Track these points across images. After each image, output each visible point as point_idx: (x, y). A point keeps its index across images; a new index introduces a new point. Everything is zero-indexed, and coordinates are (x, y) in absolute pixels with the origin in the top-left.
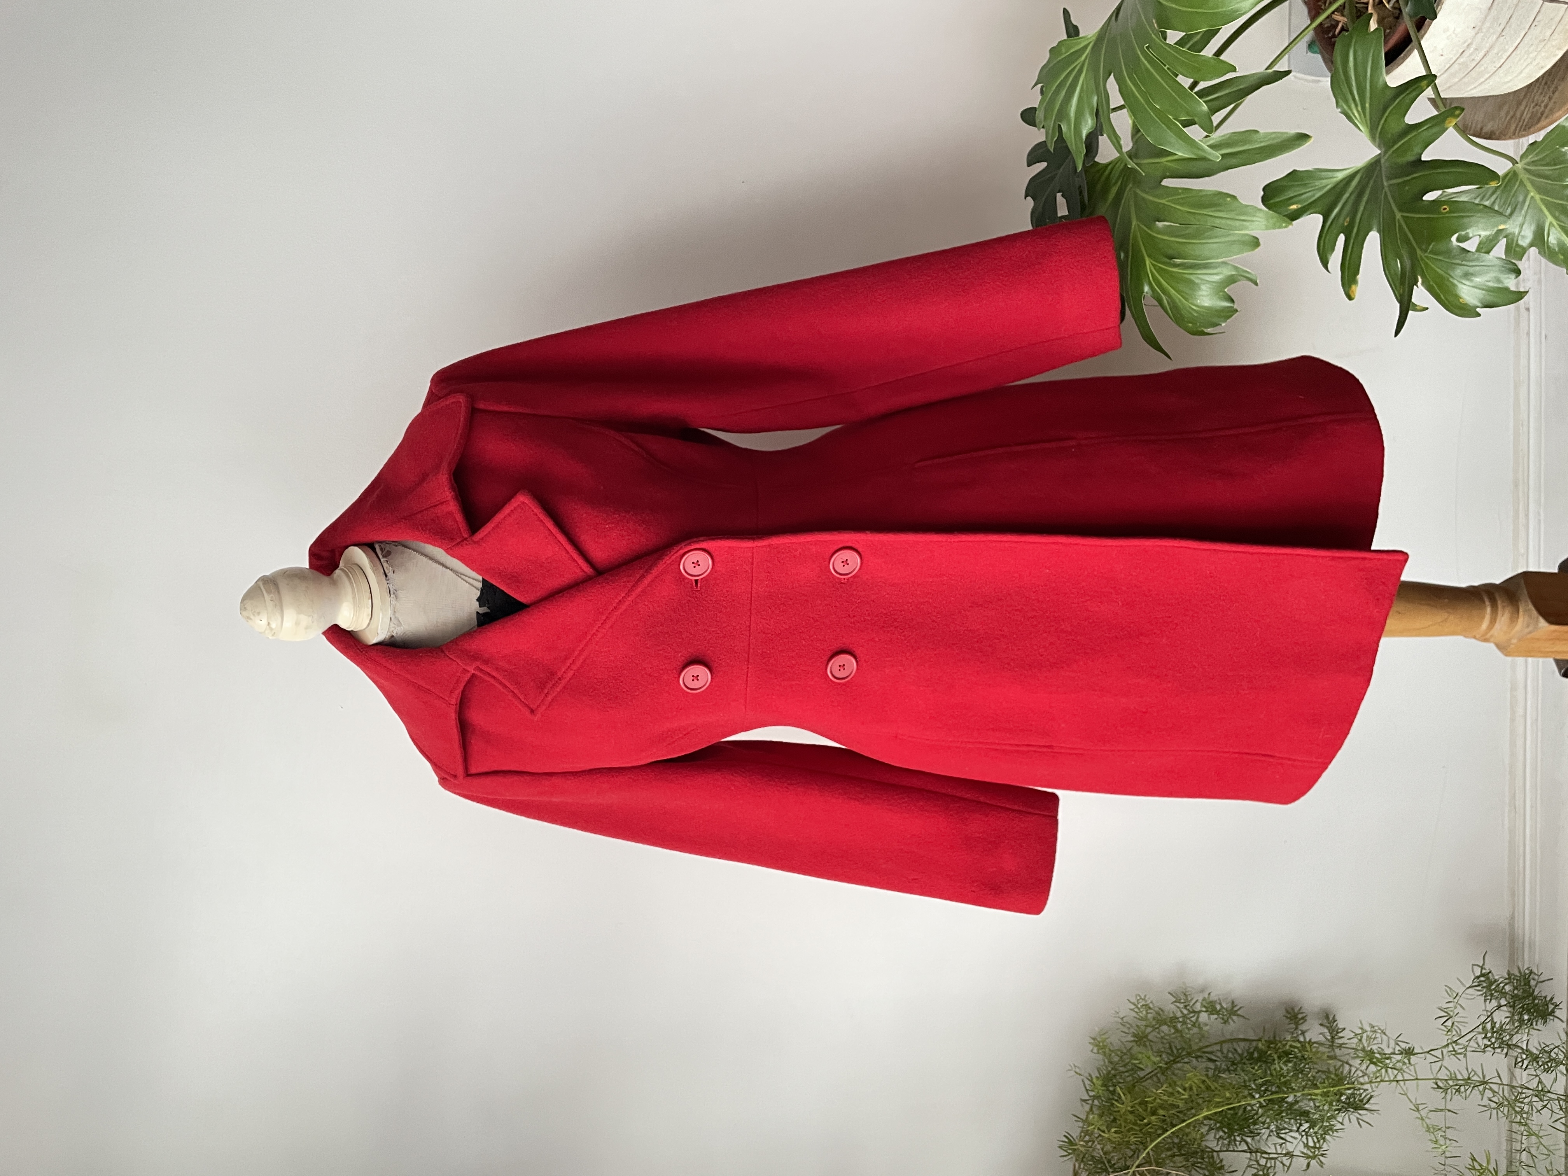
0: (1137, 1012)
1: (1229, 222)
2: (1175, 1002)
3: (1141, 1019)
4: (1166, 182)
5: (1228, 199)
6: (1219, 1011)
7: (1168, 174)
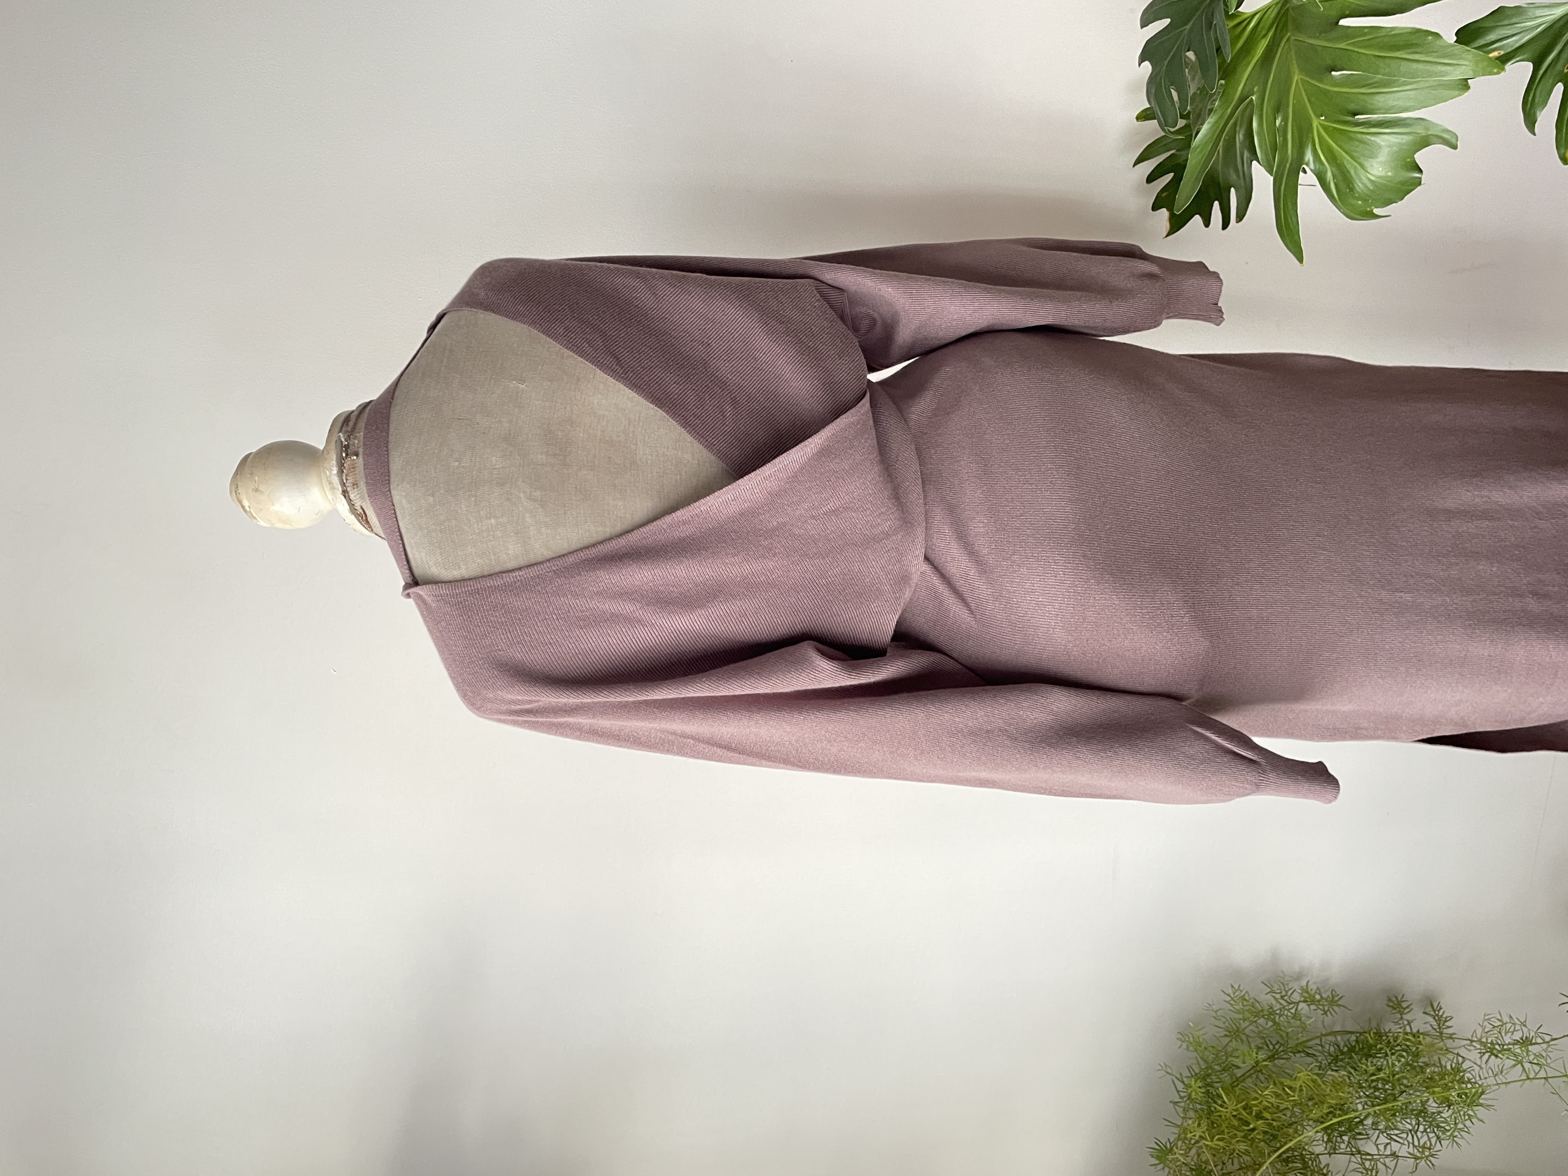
0: (1231, 1004)
1: (1428, 67)
2: (1270, 992)
3: (1239, 1012)
4: (1342, 22)
5: (1430, 38)
6: (1319, 1001)
7: (1348, 13)
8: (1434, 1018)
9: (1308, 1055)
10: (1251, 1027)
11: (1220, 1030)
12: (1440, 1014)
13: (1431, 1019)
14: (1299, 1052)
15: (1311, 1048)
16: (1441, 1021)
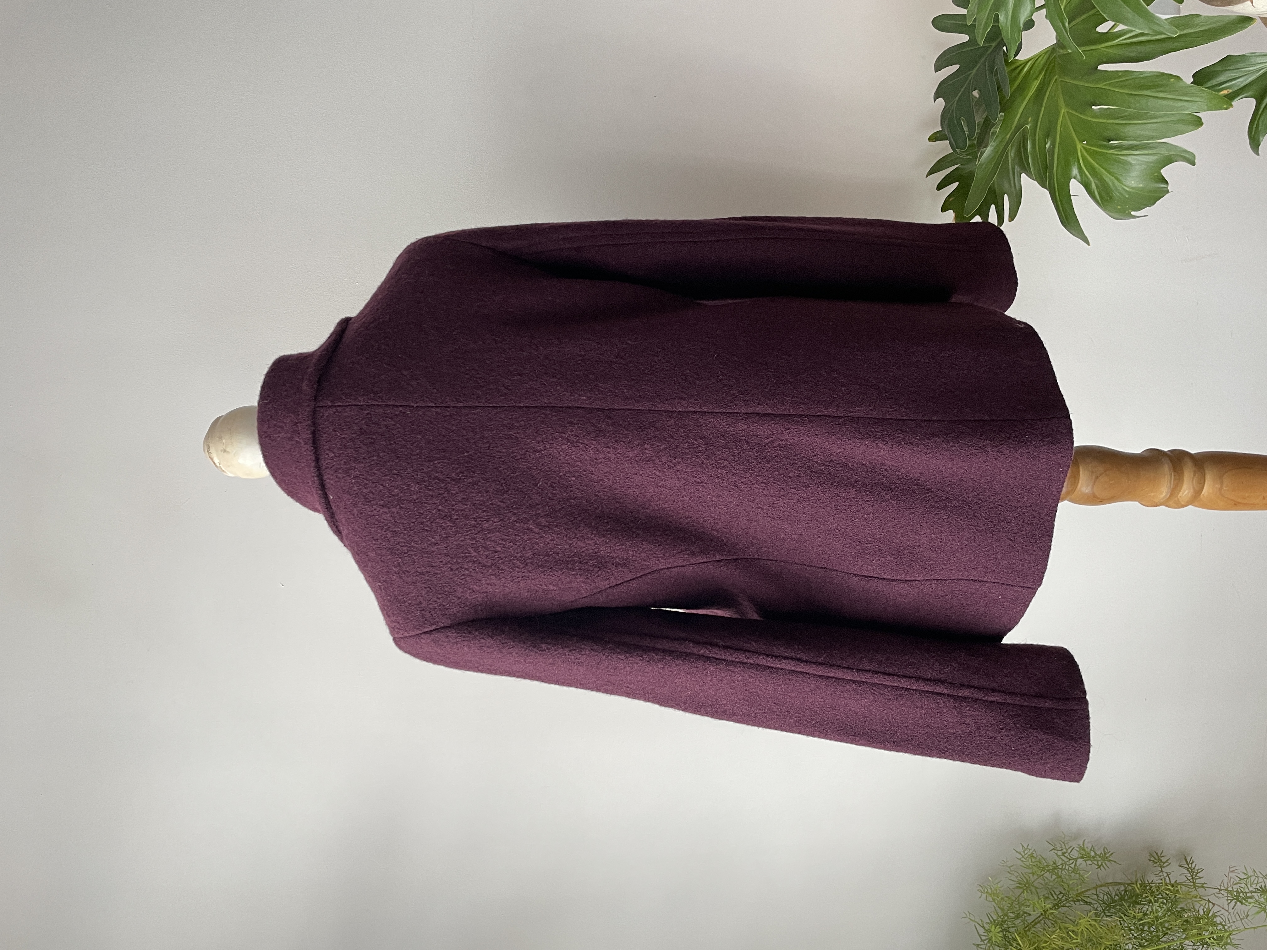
0: (1022, 861)
1: (1171, 103)
2: (1053, 849)
3: (1028, 867)
4: (1100, 67)
5: (1173, 80)
6: (1093, 857)
7: (1105, 60)
8: (1188, 870)
9: (1086, 903)
10: (1039, 880)
11: (1014, 883)
12: (1193, 866)
13: (1186, 871)
14: (1078, 900)
15: (1088, 897)
16: (1193, 872)
